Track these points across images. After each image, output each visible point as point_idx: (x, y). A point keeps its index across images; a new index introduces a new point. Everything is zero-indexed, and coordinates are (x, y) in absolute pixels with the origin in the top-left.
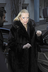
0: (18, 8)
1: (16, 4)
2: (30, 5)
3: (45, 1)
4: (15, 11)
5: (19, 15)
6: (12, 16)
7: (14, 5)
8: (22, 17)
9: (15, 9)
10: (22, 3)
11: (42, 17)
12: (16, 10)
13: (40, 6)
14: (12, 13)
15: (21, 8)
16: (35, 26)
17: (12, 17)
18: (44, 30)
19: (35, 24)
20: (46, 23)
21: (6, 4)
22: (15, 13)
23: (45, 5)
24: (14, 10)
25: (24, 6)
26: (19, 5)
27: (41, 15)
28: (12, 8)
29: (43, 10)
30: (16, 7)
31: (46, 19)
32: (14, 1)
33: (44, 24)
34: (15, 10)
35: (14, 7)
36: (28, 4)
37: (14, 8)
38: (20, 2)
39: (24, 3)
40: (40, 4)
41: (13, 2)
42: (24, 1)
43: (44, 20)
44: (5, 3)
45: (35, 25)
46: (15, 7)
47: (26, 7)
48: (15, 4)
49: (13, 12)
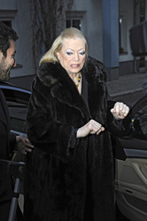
0: (54, 25)
1: (46, 10)
2: (89, 16)
3: (135, 4)
4: (44, 35)
5: (55, 44)
6: (34, 47)
7: (40, 14)
8: (63, 50)
9: (43, 26)
10: (65, 8)
11: (127, 53)
12: (46, 31)
13: (120, 17)
14: (34, 40)
15: (61, 23)
16: (105, 80)
17: (34, 52)
18: (133, 91)
19: (104, 73)
20: (138, 71)
21: (16, 11)
22: (45, 39)
23: (135, 15)
24: (40, 30)
25: (72, 19)
26: (58, 14)
27: (122, 46)
28: (36, 23)
29: (131, 31)
30: (48, 22)
31: (138, 58)
32: (41, 4)
33: (134, 73)
34: (43, 30)
35: (42, 20)
36: (84, 12)
37: (41, 23)
38: (58, 7)
39: (72, 10)
40: (119, 12)
41: (39, 6)
42: (71, 3)
43: (133, 61)
44: (14, 9)
45: (104, 77)
46: (45, 22)
47: (79, 22)
48: (43, 12)
49: (37, 38)
